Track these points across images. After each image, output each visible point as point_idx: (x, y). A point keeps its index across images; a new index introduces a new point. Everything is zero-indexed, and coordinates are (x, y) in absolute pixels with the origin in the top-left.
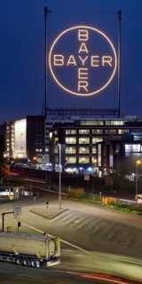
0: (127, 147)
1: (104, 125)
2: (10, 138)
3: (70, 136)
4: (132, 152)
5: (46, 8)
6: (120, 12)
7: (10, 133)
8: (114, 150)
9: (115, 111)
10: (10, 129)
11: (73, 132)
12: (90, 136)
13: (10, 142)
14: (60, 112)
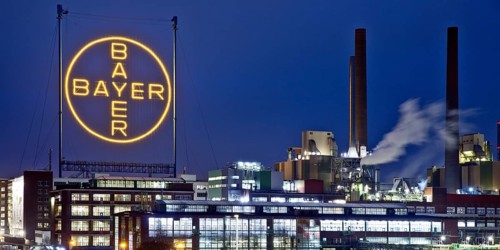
0: (152, 222)
1: (135, 188)
2: (6, 205)
3: (80, 203)
4: (159, 230)
5: (60, 8)
6: (175, 19)
7: (7, 198)
8: (134, 226)
9: (168, 167)
10: (6, 192)
11: (85, 197)
12: (111, 204)
13: (6, 212)
14: (82, 167)
